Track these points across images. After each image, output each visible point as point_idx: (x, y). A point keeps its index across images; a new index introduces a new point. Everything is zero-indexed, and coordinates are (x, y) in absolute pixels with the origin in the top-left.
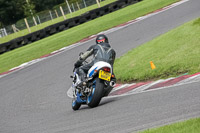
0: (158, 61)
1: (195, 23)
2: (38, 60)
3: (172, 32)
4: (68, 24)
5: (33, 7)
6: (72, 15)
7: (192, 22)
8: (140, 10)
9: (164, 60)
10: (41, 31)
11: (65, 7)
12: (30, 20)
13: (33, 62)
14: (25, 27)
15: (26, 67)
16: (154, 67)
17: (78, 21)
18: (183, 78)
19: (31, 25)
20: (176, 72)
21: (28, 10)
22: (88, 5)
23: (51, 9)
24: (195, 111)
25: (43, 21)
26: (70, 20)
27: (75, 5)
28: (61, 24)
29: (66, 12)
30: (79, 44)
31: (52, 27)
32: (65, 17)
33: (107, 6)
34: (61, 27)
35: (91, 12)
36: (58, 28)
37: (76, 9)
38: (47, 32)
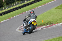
0: (44, 20)
1: (56, 8)
2: (7, 20)
3: (49, 11)
4: (16, 9)
5: (6, 3)
6: (18, 6)
7: (55, 8)
8: (39, 5)
9: (46, 20)
10: (8, 11)
11: (15, 4)
12: (4, 7)
13: (6, 20)
14: (3, 10)
15: (3, 22)
16: (43, 22)
17: (20, 8)
18: (52, 25)
19: (5, 9)
20: (50, 23)
21: (4, 4)
22: (23, 3)
23: (11, 4)
24: (56, 35)
25: (9, 8)
26: (17, 7)
27: (19, 3)
28: (14, 9)
29: (16, 5)
30: (20, 15)
31: (11, 9)
32: (15, 7)
33: (29, 3)
34: (14, 10)
35: (24, 5)
36: (13, 10)
37: (19, 4)
38: (10, 11)
